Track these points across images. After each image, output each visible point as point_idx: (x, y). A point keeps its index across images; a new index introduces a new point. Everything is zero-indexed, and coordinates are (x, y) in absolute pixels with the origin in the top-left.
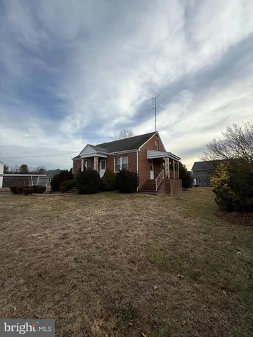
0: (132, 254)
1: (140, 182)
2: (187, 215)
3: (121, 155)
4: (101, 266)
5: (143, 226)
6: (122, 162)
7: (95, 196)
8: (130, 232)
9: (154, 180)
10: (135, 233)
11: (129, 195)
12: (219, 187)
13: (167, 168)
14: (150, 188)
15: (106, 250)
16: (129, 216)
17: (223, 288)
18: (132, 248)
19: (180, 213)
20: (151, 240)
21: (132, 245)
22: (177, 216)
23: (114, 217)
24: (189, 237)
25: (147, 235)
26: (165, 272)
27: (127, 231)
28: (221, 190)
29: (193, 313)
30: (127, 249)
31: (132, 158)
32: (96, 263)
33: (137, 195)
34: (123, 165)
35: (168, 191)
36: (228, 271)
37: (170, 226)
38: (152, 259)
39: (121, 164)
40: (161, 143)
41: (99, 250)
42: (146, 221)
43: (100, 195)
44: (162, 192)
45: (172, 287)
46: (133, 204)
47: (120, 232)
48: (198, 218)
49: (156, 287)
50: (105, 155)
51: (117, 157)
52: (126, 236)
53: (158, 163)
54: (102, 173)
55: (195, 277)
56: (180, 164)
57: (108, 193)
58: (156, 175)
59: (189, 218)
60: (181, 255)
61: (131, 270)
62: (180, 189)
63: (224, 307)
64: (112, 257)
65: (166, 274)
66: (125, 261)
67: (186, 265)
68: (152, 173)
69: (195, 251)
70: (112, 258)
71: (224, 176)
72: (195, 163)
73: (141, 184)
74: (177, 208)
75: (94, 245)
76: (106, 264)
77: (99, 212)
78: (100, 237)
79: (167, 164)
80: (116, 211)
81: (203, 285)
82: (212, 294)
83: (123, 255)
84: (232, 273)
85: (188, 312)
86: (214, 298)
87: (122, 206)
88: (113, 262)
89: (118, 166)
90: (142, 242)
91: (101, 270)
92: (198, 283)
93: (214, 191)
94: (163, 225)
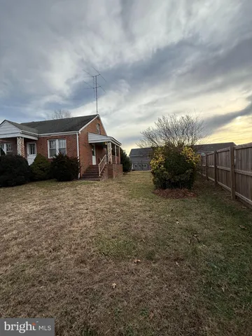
0: (80, 251)
1: (82, 168)
2: (131, 196)
3: (56, 138)
4: (36, 283)
5: (90, 215)
6: (59, 146)
7: (23, 188)
8: (75, 225)
9: (97, 165)
10: (81, 224)
11: (69, 183)
12: (157, 169)
13: (110, 153)
14: (92, 174)
15: (42, 256)
16: (72, 206)
17: (175, 260)
18: (79, 244)
19: (125, 196)
20: (101, 229)
21: (79, 241)
22: (123, 199)
23: (51, 210)
24: (138, 217)
25: (96, 224)
26: (120, 261)
27: (71, 224)
28: (158, 171)
29: (158, 299)
30: (73, 247)
31: (71, 141)
32: (27, 281)
33: (79, 182)
34: (60, 150)
35: (110, 175)
36: (175, 242)
37: (118, 210)
38: (105, 251)
39: (57, 148)
40: (103, 128)
41: (31, 259)
42: (93, 208)
43: (30, 186)
44: (105, 177)
45: (132, 277)
46: (75, 192)
47: (62, 227)
48: (141, 198)
49: (114, 284)
50: (34, 136)
51: (52, 139)
52: (70, 231)
53: (100, 147)
54: (31, 159)
55: (150, 257)
56: (121, 150)
57: (41, 183)
58: (98, 161)
59: (133, 199)
60: (134, 238)
61: (81, 273)
62: (121, 174)
63: (181, 278)
64: (53, 264)
65: (123, 263)
66: (72, 262)
67: (140, 247)
68: (94, 158)
69: (145, 230)
70: (52, 266)
71: (161, 159)
72: (132, 150)
73: (83, 170)
74: (121, 191)
75: (23, 255)
76: (44, 278)
77: (29, 208)
78: (32, 241)
79: (110, 148)
80: (54, 203)
81: (159, 262)
82: (168, 269)
83: (69, 257)
84: (177, 242)
85: (152, 300)
86: (171, 273)
87: (62, 196)
88: (54, 271)
89: (53, 151)
90: (91, 234)
91: (35, 289)
92: (154, 263)
93: (153, 173)
94: (111, 211)
